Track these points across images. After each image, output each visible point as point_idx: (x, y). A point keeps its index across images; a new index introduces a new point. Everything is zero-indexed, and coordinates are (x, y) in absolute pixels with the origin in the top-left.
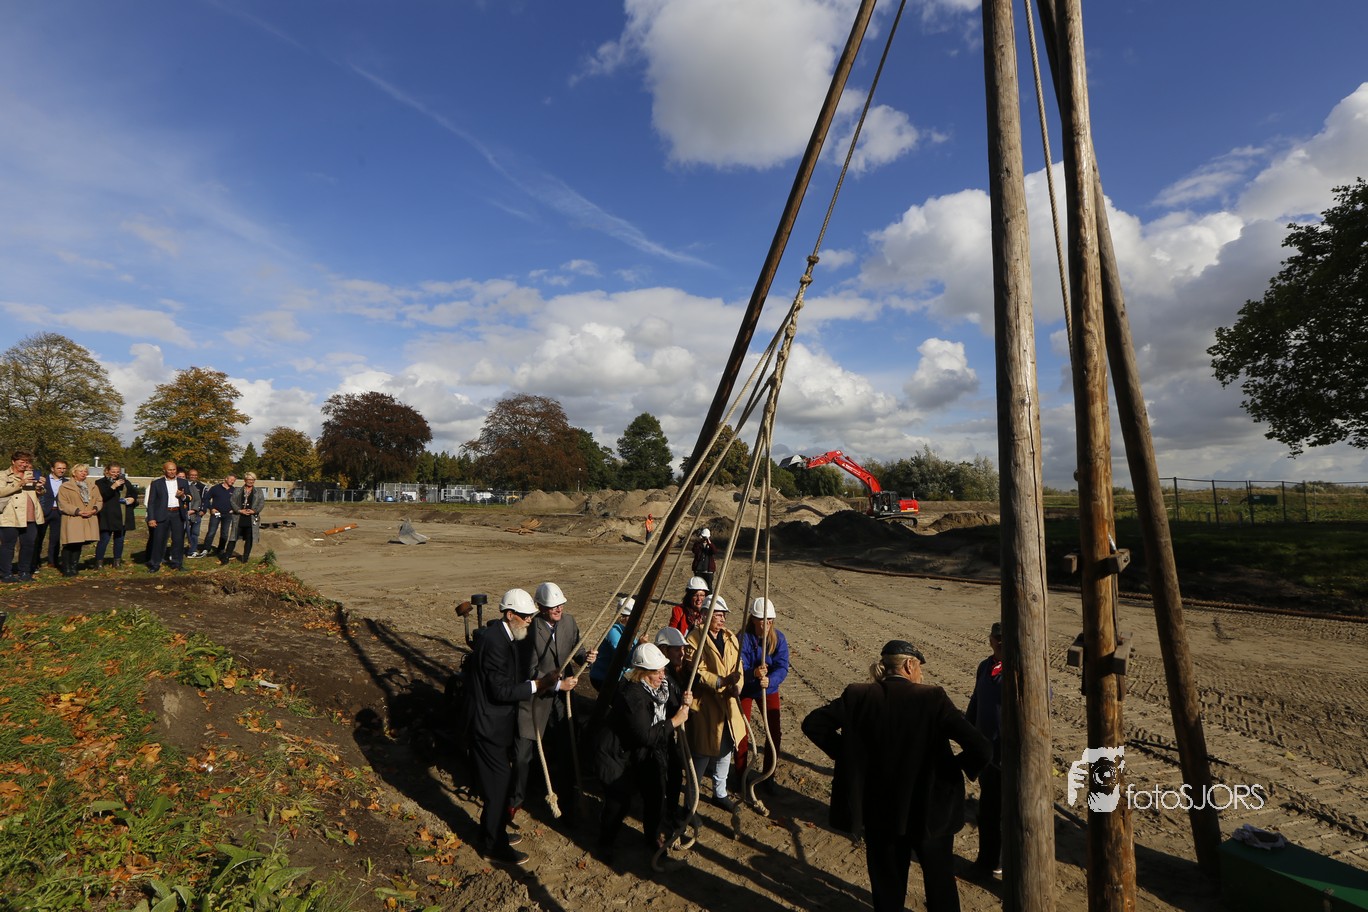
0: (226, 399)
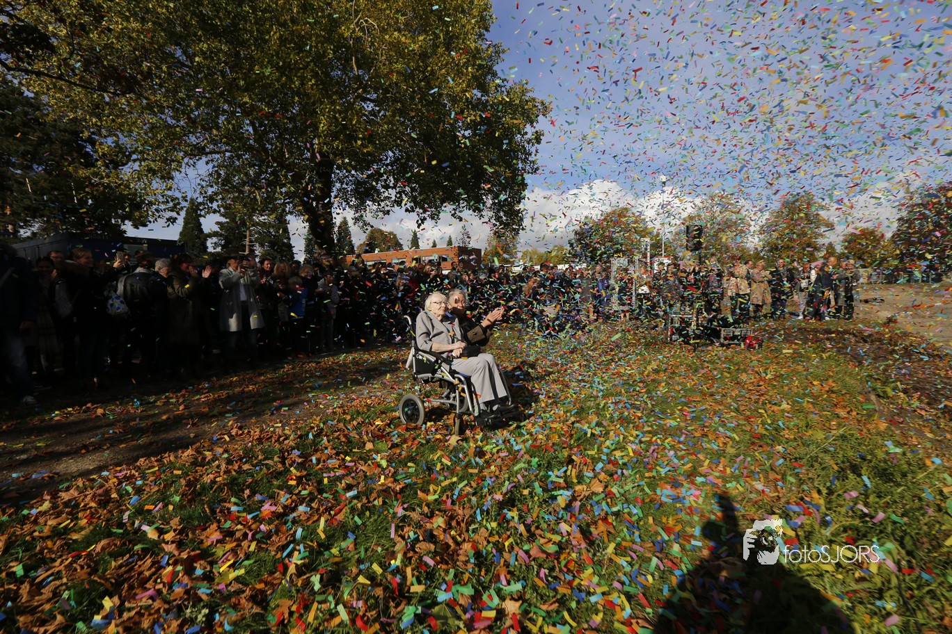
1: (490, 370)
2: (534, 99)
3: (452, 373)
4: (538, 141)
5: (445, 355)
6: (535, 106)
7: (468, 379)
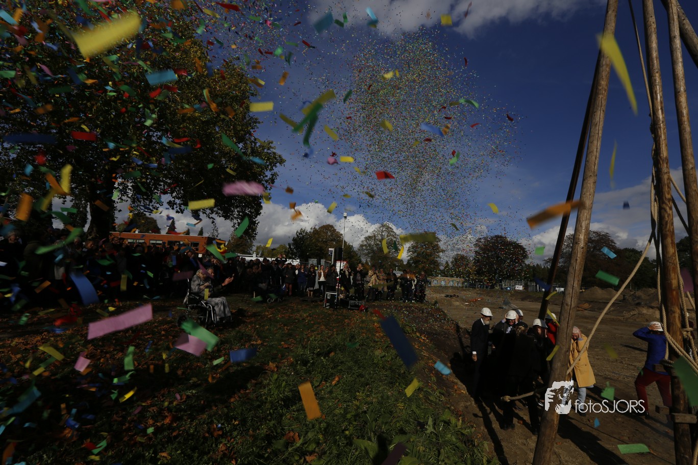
1: (224, 304)
2: (274, 153)
3: (206, 304)
4: (273, 181)
6: (276, 158)
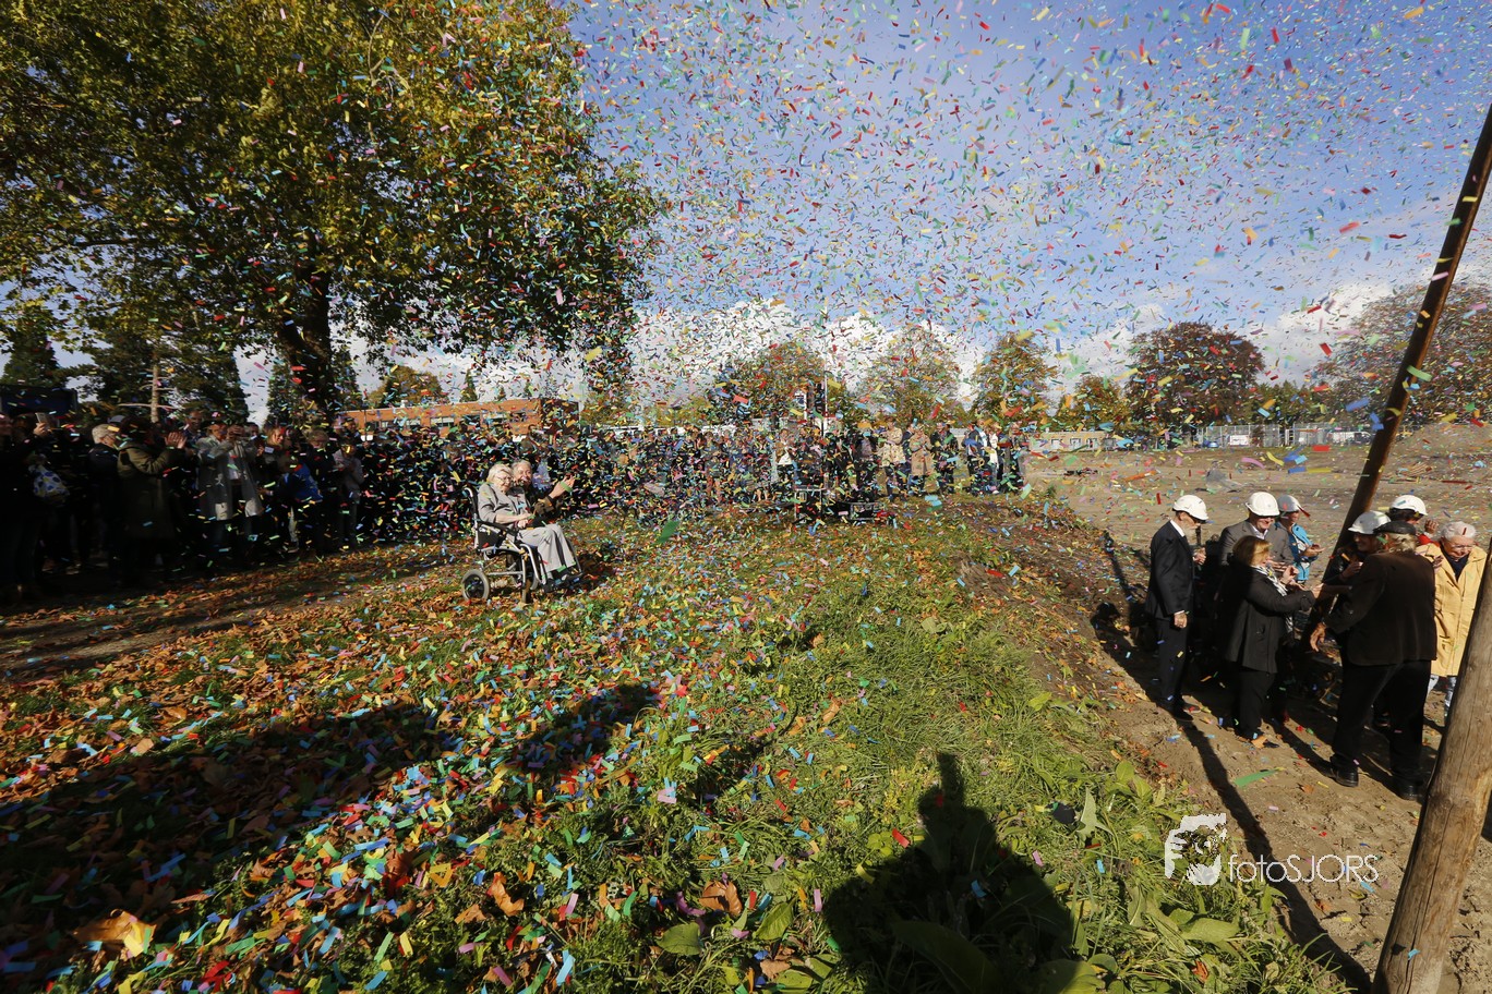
0: (1037, 356)
1: (557, 539)
3: (518, 543)
5: (510, 527)
7: (535, 550)
